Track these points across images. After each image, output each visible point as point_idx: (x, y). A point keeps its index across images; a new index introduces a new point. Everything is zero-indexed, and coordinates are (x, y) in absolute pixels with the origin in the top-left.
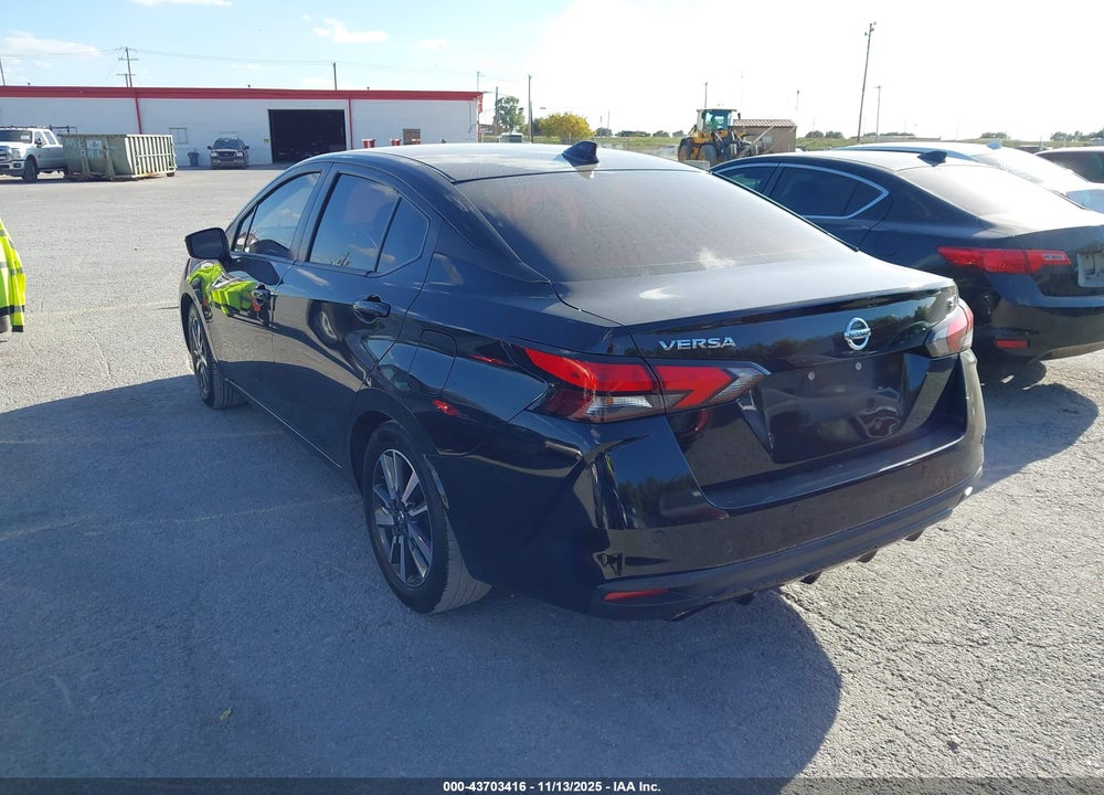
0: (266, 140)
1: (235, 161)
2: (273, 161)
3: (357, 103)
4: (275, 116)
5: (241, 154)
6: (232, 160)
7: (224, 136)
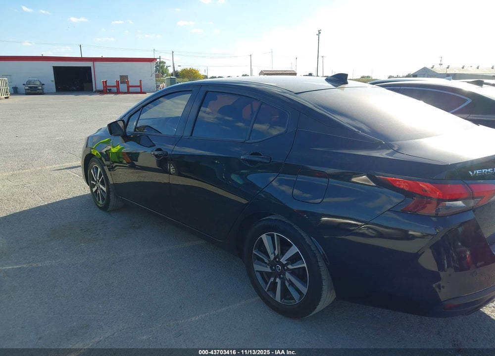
0: (52, 81)
1: (38, 91)
2: (57, 91)
3: (97, 64)
4: (56, 69)
5: (41, 88)
6: (36, 90)
7: (31, 79)
